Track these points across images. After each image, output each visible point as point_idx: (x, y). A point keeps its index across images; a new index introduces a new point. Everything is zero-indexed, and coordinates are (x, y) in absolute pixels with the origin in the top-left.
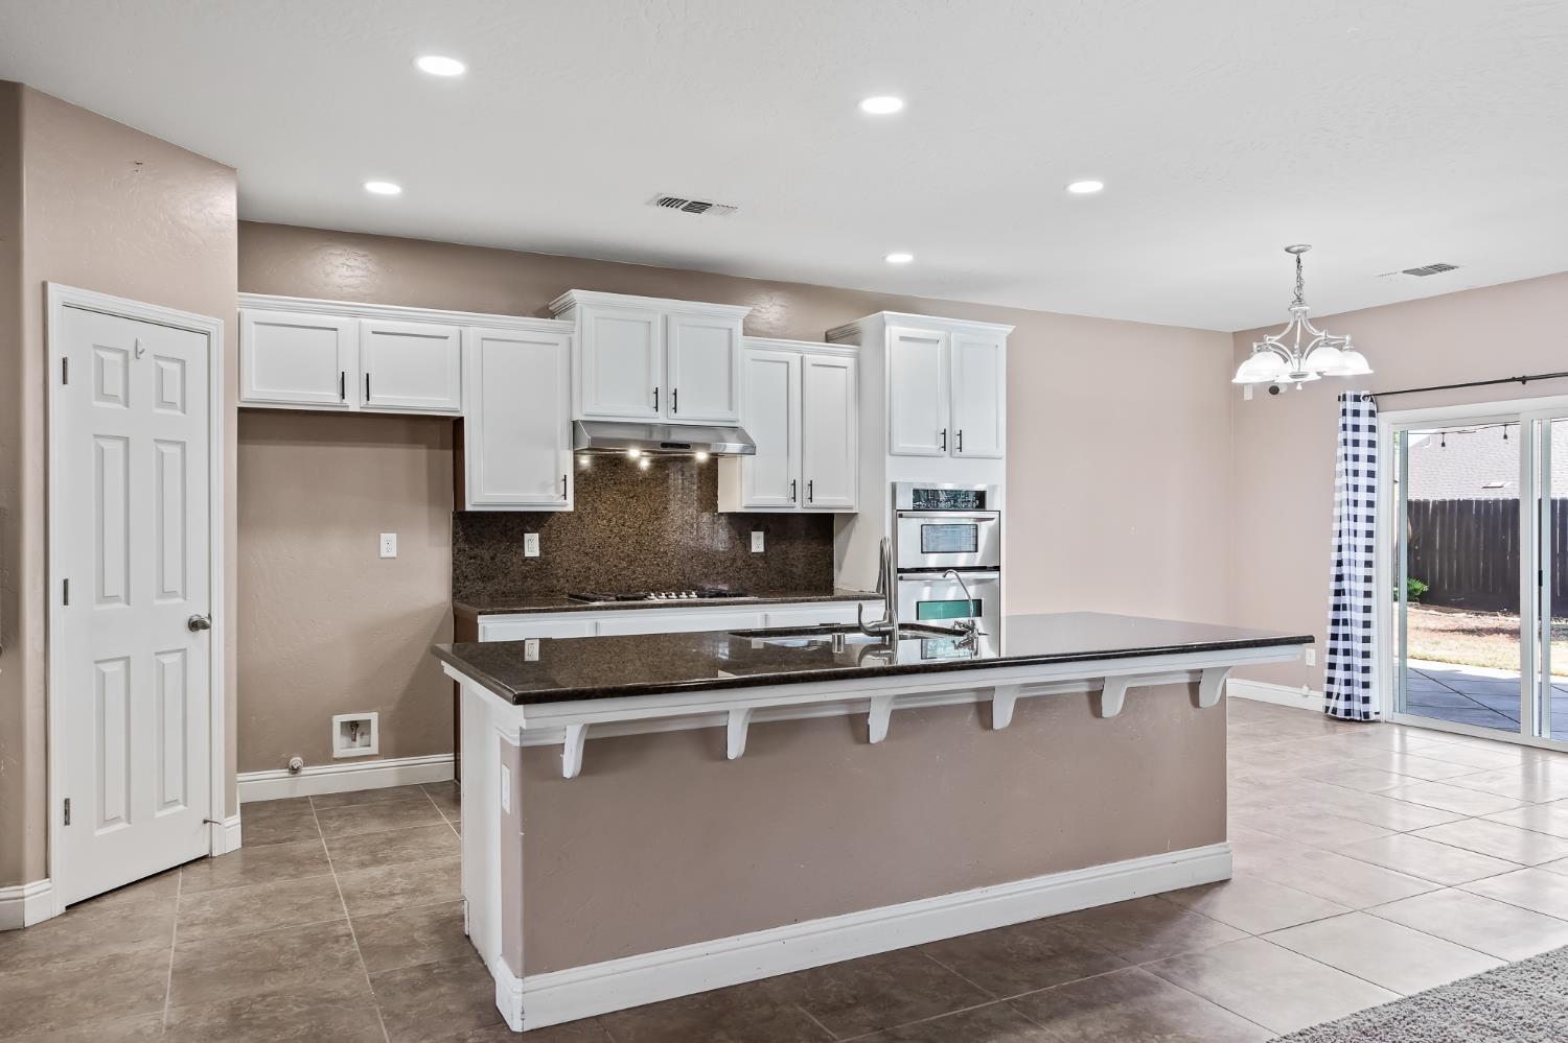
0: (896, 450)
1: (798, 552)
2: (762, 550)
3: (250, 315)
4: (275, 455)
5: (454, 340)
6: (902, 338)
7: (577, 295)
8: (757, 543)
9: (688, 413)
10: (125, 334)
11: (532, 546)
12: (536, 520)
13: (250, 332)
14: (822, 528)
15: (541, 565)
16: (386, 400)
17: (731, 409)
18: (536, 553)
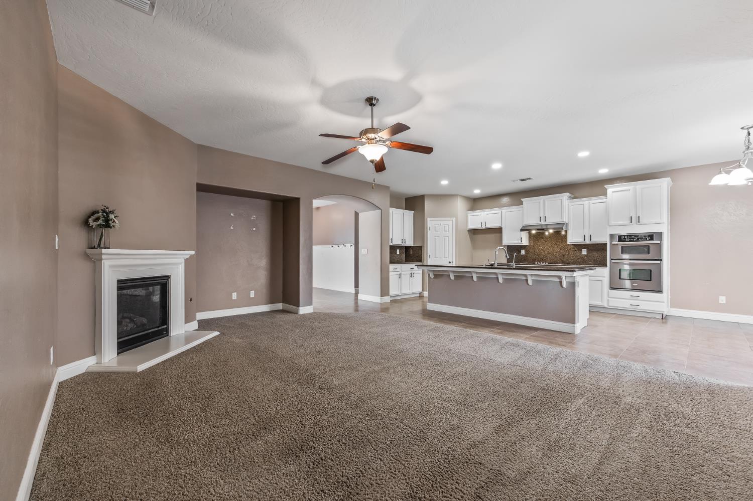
0: (610, 225)
1: (598, 255)
2: (586, 254)
3: (469, 215)
4: (480, 237)
5: (500, 213)
6: (613, 192)
7: (522, 200)
8: (584, 252)
9: (549, 221)
10: (439, 222)
11: (523, 252)
12: (524, 247)
13: (469, 218)
14: (602, 247)
15: (525, 256)
16: (489, 225)
17: (562, 219)
18: (524, 254)
